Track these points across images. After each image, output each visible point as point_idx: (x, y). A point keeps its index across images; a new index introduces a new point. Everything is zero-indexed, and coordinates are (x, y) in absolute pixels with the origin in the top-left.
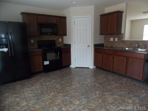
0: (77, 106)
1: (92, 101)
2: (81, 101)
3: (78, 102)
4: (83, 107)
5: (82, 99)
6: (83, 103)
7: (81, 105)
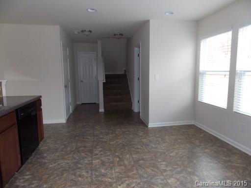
0: (174, 176)
1: (145, 176)
2: (165, 181)
3: (169, 181)
4: (165, 172)
5: (160, 183)
6: (162, 177)
7: (166, 175)
